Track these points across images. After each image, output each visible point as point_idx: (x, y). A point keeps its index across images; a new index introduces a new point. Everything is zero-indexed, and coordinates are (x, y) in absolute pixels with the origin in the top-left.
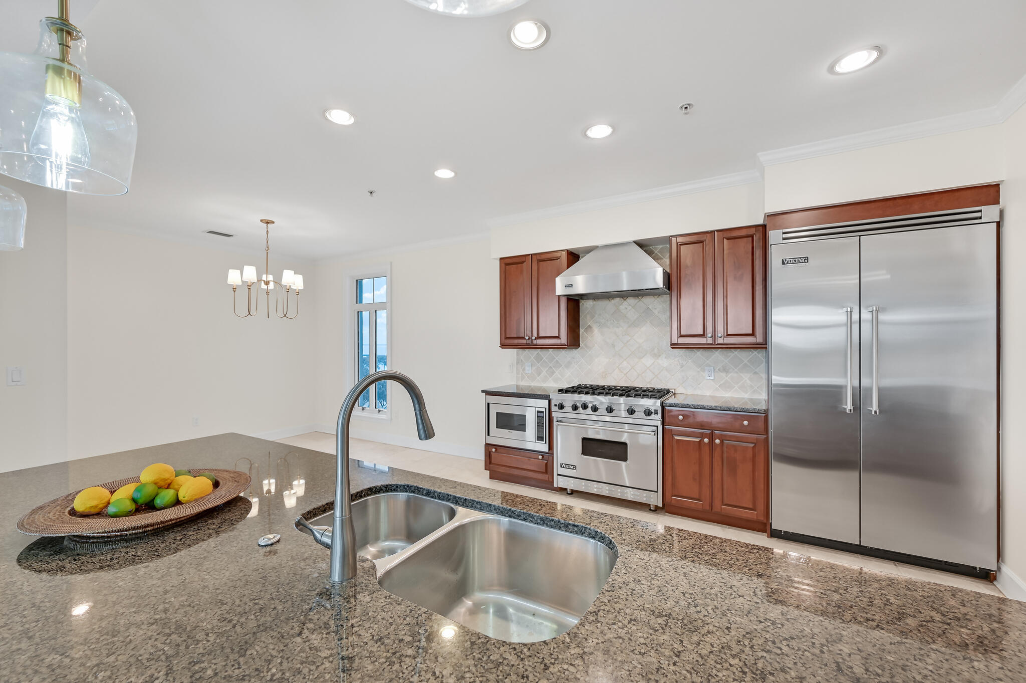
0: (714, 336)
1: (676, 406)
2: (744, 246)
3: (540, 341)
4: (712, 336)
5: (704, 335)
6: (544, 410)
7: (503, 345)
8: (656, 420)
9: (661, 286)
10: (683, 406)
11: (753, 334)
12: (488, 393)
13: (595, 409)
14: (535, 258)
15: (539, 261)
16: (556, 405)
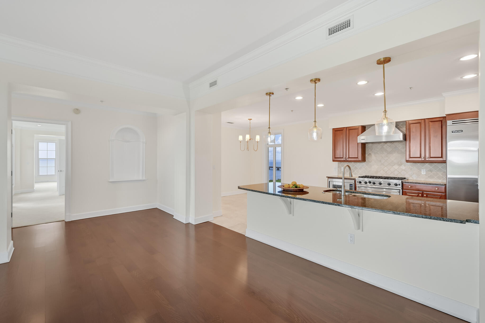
0: (425, 157)
1: (408, 183)
2: (438, 124)
3: (349, 159)
4: (424, 158)
5: (420, 157)
6: (352, 184)
7: (333, 161)
8: (400, 187)
9: (402, 139)
10: (411, 183)
11: (442, 157)
12: (329, 178)
13: (374, 183)
14: (347, 129)
15: (349, 130)
16: (358, 182)
